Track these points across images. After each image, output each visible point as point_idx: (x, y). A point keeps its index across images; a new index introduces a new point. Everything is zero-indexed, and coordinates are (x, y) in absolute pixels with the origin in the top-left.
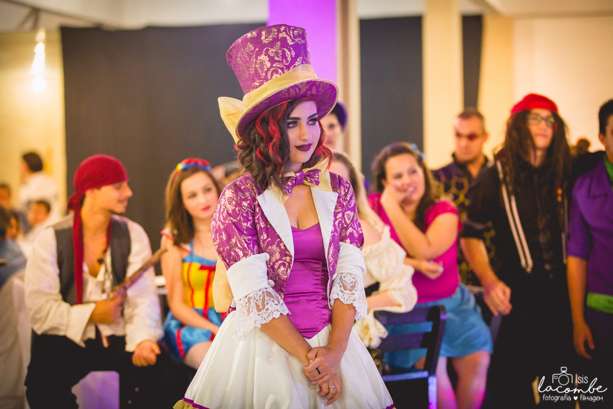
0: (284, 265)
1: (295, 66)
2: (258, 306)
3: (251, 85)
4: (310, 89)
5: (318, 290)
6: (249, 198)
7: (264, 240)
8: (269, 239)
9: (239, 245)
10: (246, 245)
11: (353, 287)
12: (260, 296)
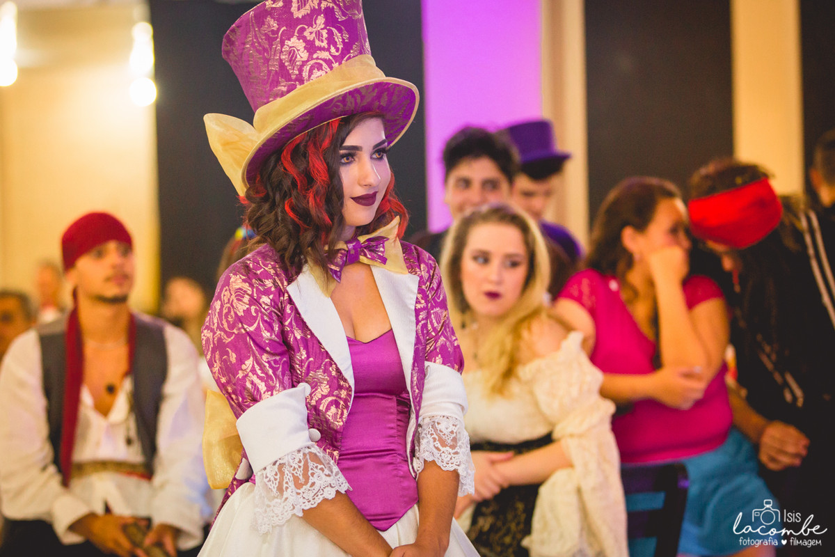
0: (337, 404)
1: (349, 58)
2: (296, 479)
3: (270, 90)
4: (379, 97)
5: (392, 447)
6: (273, 289)
7: (302, 361)
8: (311, 359)
9: (259, 372)
10: (271, 372)
11: (455, 440)
12: (300, 462)
